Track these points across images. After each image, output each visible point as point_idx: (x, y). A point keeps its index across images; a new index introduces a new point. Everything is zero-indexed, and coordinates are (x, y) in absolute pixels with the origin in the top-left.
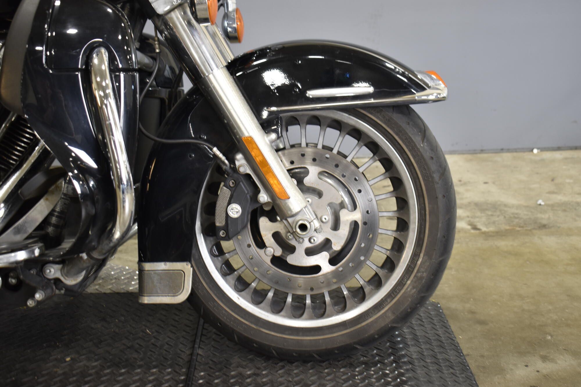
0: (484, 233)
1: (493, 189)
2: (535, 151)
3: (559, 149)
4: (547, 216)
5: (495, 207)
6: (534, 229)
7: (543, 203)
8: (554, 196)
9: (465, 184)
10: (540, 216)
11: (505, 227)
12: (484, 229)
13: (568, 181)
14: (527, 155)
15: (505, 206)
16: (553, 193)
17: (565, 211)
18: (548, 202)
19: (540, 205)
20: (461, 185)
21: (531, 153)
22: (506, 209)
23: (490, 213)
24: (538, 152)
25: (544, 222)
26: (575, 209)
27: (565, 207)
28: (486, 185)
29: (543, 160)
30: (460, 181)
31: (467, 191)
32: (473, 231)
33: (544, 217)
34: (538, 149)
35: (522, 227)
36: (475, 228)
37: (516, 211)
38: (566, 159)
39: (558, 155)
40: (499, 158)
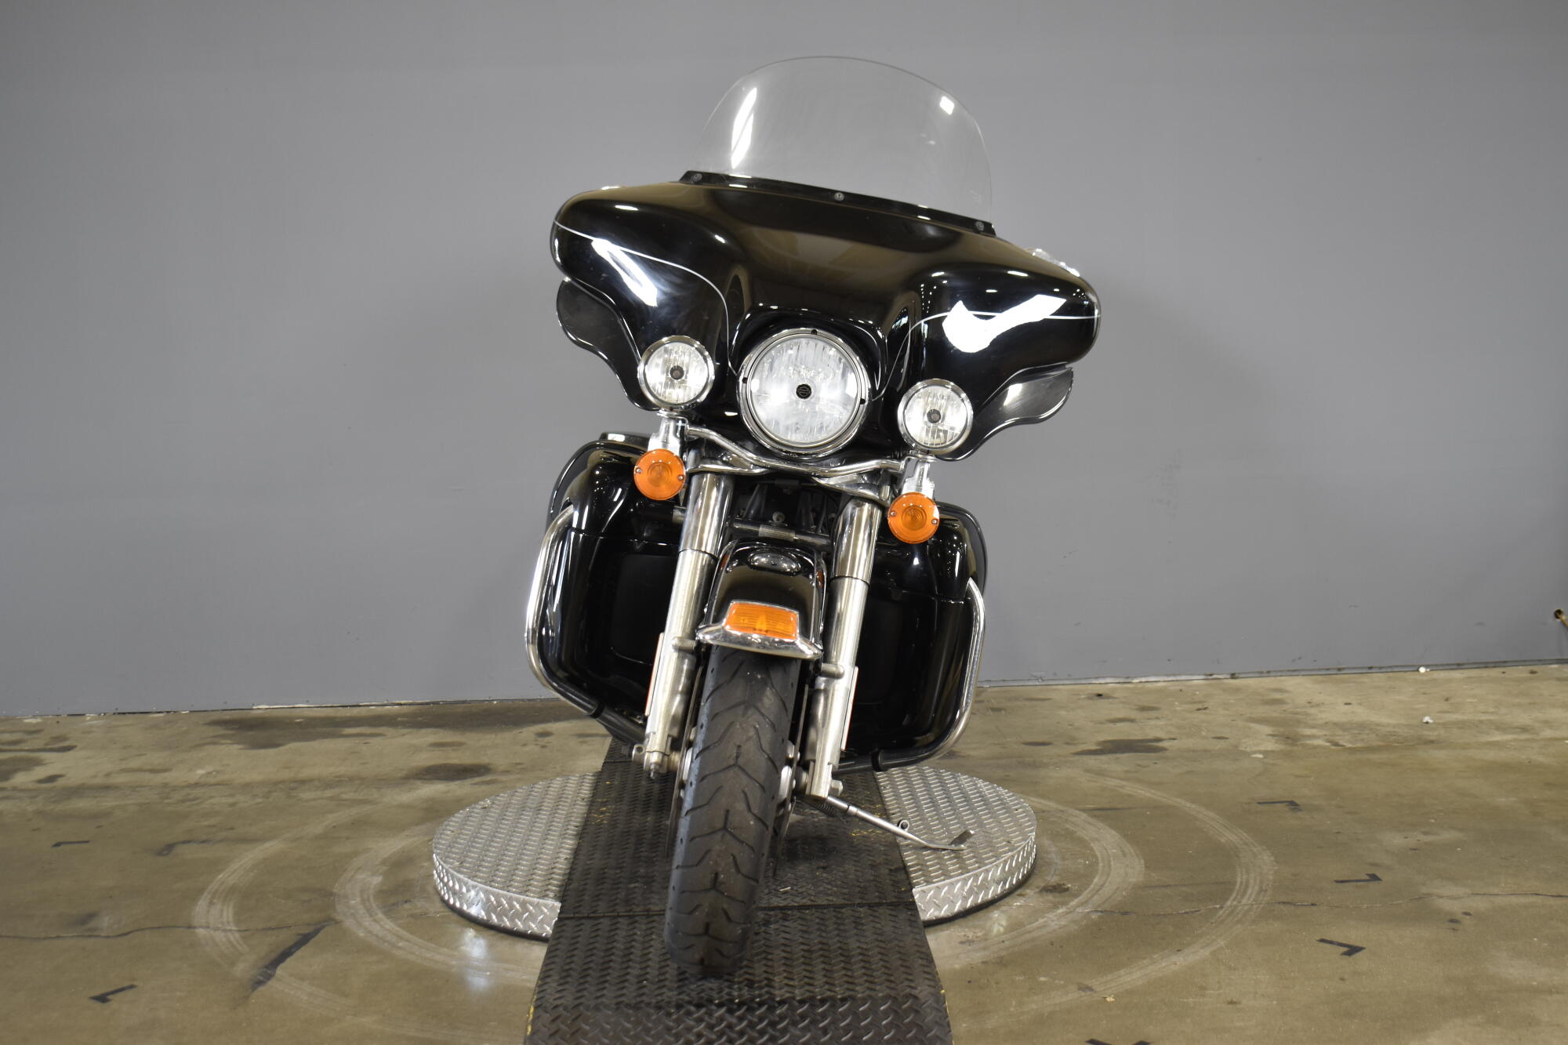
0: (1350, 748)
1: (1360, 710)
2: (1422, 670)
3: (1459, 666)
4: (1436, 733)
5: (1362, 726)
6: (1418, 744)
7: (1431, 721)
8: (1447, 715)
9: (1318, 705)
10: (1425, 733)
11: (1376, 743)
12: (1349, 745)
13: (1469, 700)
14: (1410, 676)
15: (1378, 725)
16: (1448, 712)
17: (1460, 728)
18: (1437, 721)
19: (1427, 723)
20: (1312, 707)
21: (1417, 673)
22: (1379, 728)
23: (1356, 732)
24: (1426, 671)
25: (1431, 738)
26: (1477, 726)
27: (1462, 725)
28: (1347, 706)
29: (1434, 680)
30: (1310, 703)
31: (1321, 712)
32: (1333, 747)
33: (1432, 735)
34: (1426, 666)
35: (1401, 743)
36: (1336, 744)
37: (1393, 730)
38: (1469, 678)
39: (1457, 674)
40: (1365, 679)
